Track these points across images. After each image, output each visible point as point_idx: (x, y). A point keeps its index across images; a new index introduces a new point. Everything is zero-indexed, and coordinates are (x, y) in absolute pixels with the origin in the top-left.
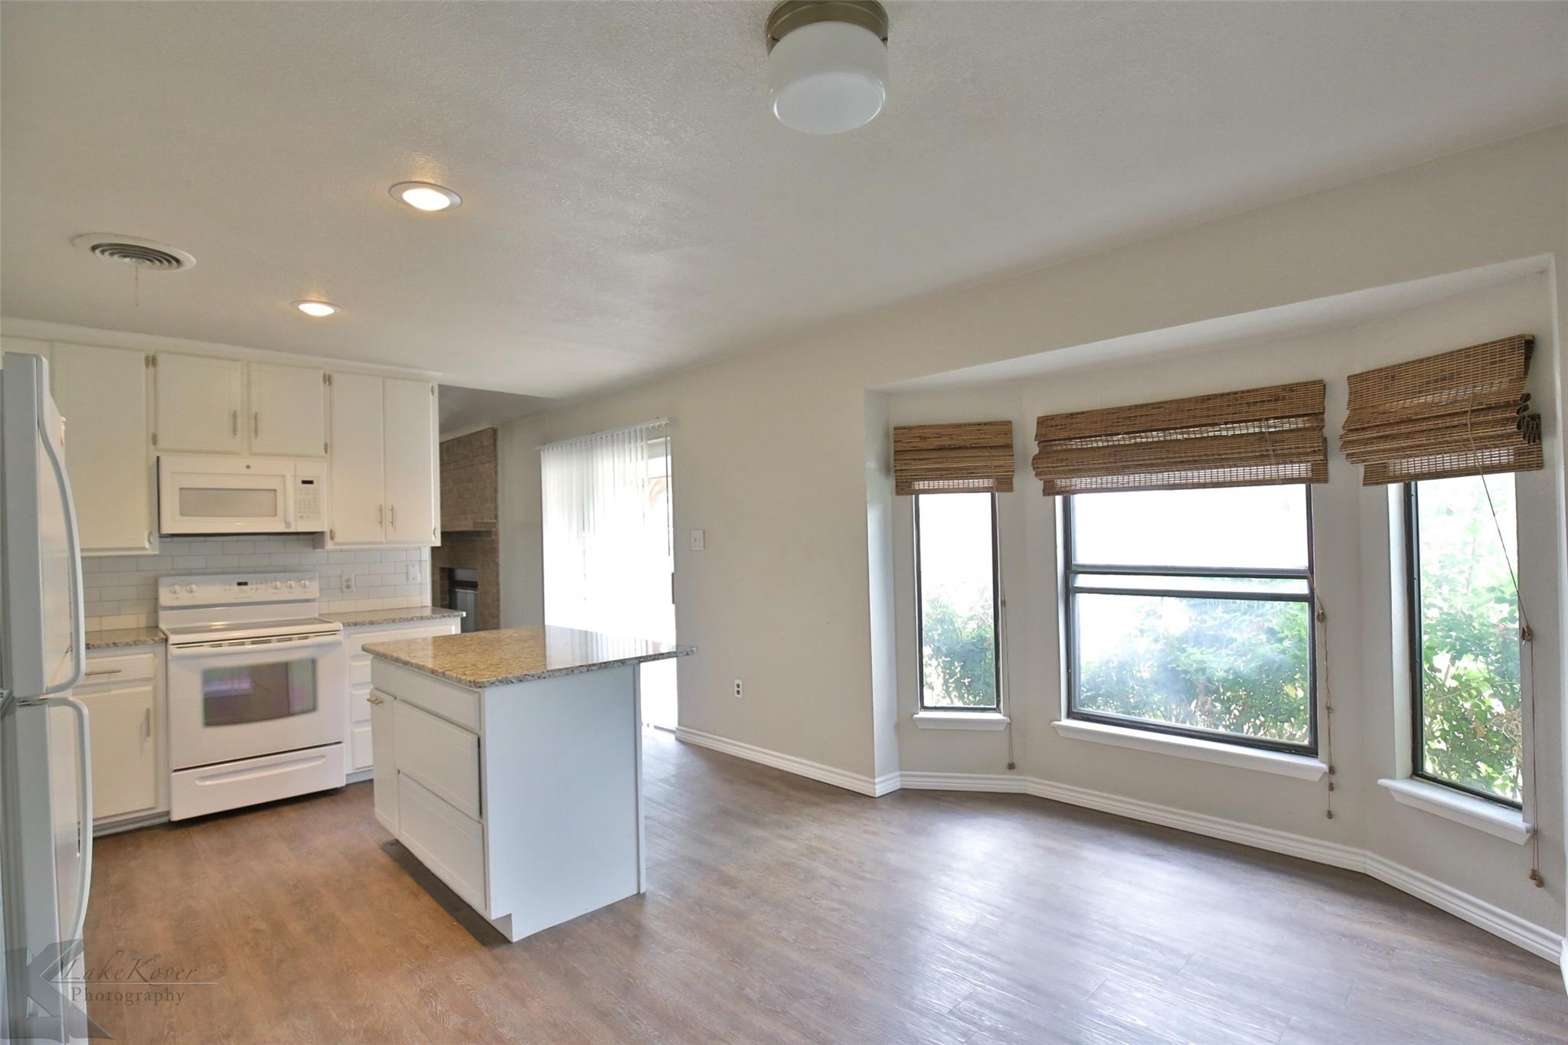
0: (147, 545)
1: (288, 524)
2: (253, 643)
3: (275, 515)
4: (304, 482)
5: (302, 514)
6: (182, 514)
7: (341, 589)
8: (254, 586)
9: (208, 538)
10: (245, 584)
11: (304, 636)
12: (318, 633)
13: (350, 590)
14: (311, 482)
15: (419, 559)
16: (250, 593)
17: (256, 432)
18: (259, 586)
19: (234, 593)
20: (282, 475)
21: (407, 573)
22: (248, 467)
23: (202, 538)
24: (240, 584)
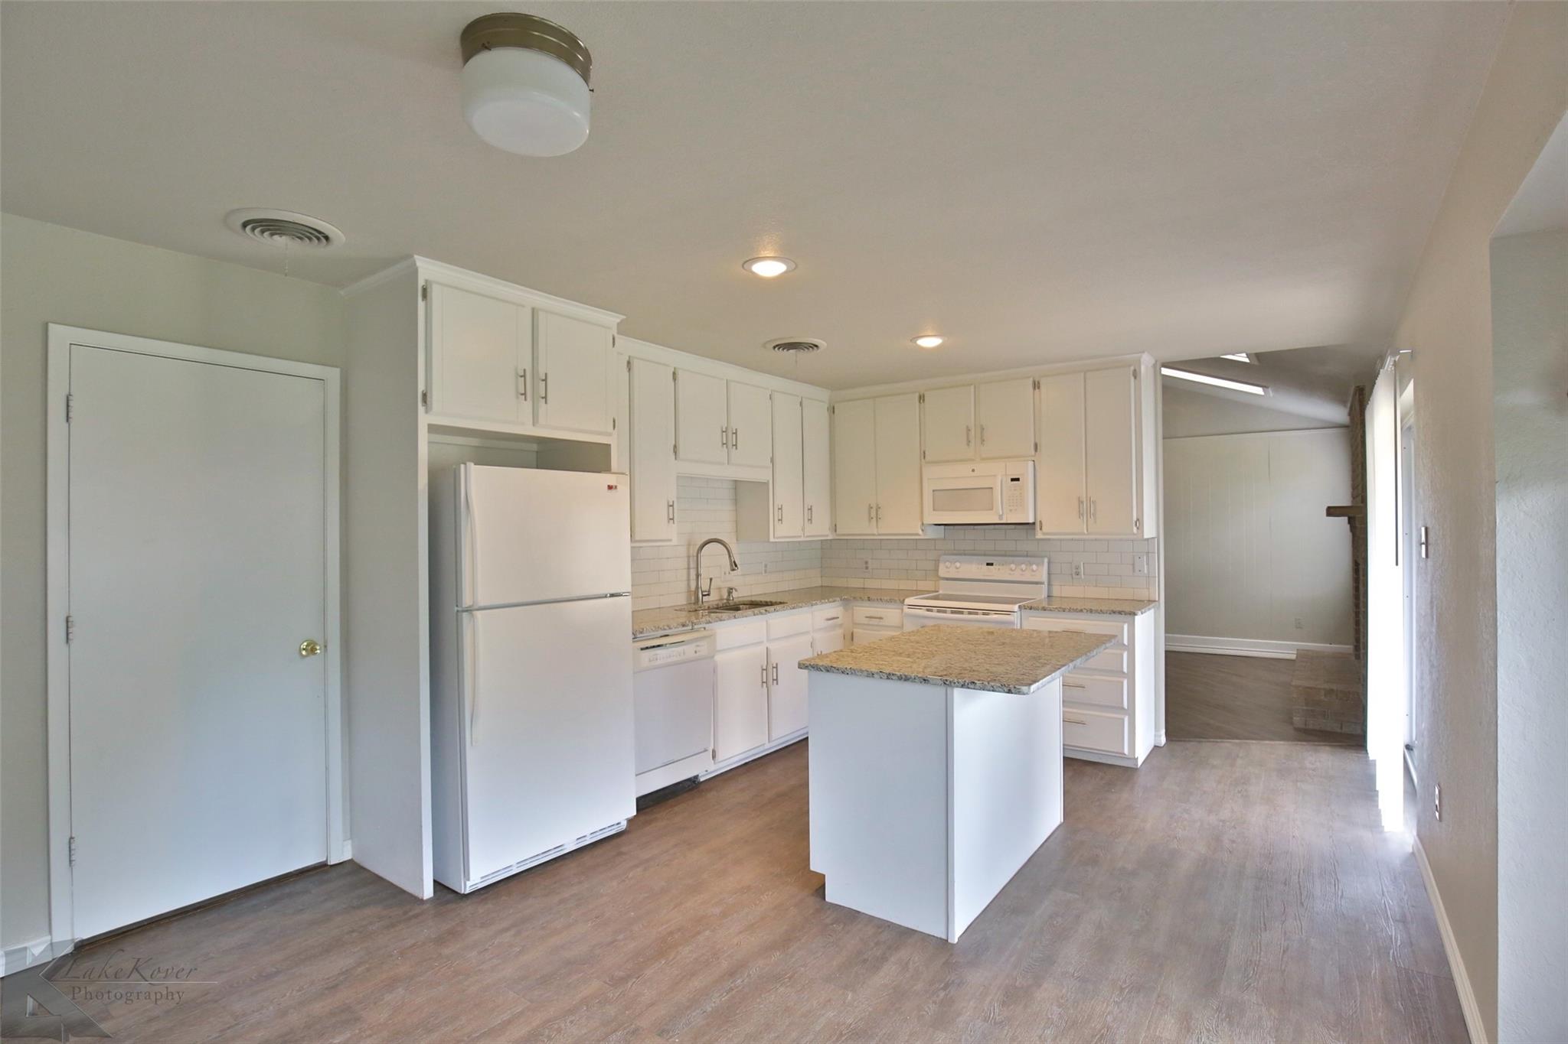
0: (920, 532)
1: (1001, 517)
2: (952, 612)
3: (992, 509)
4: (1013, 480)
5: (1010, 508)
6: (934, 510)
7: (1072, 575)
8: (997, 567)
9: (976, 527)
10: (992, 564)
11: (986, 612)
12: (997, 612)
13: (1078, 577)
14: (1018, 480)
15: (1146, 551)
16: (994, 572)
17: (983, 440)
18: (1001, 567)
19: (983, 571)
20: (995, 474)
21: (1133, 565)
22: (973, 470)
23: (952, 527)
24: (988, 564)
